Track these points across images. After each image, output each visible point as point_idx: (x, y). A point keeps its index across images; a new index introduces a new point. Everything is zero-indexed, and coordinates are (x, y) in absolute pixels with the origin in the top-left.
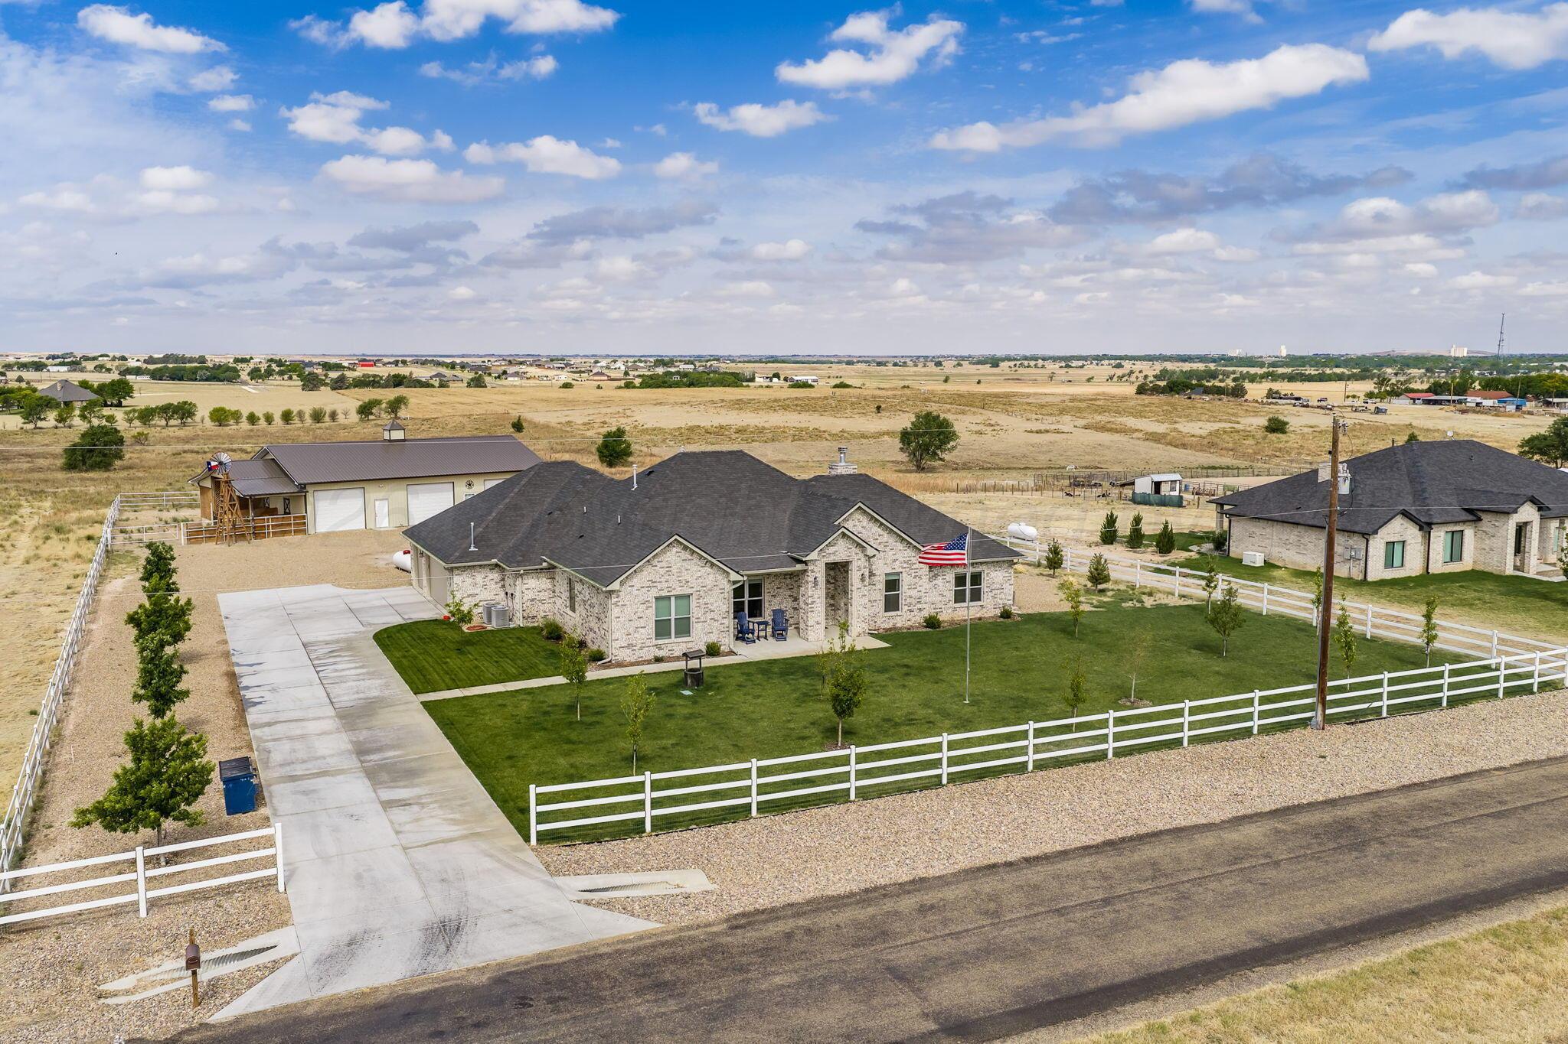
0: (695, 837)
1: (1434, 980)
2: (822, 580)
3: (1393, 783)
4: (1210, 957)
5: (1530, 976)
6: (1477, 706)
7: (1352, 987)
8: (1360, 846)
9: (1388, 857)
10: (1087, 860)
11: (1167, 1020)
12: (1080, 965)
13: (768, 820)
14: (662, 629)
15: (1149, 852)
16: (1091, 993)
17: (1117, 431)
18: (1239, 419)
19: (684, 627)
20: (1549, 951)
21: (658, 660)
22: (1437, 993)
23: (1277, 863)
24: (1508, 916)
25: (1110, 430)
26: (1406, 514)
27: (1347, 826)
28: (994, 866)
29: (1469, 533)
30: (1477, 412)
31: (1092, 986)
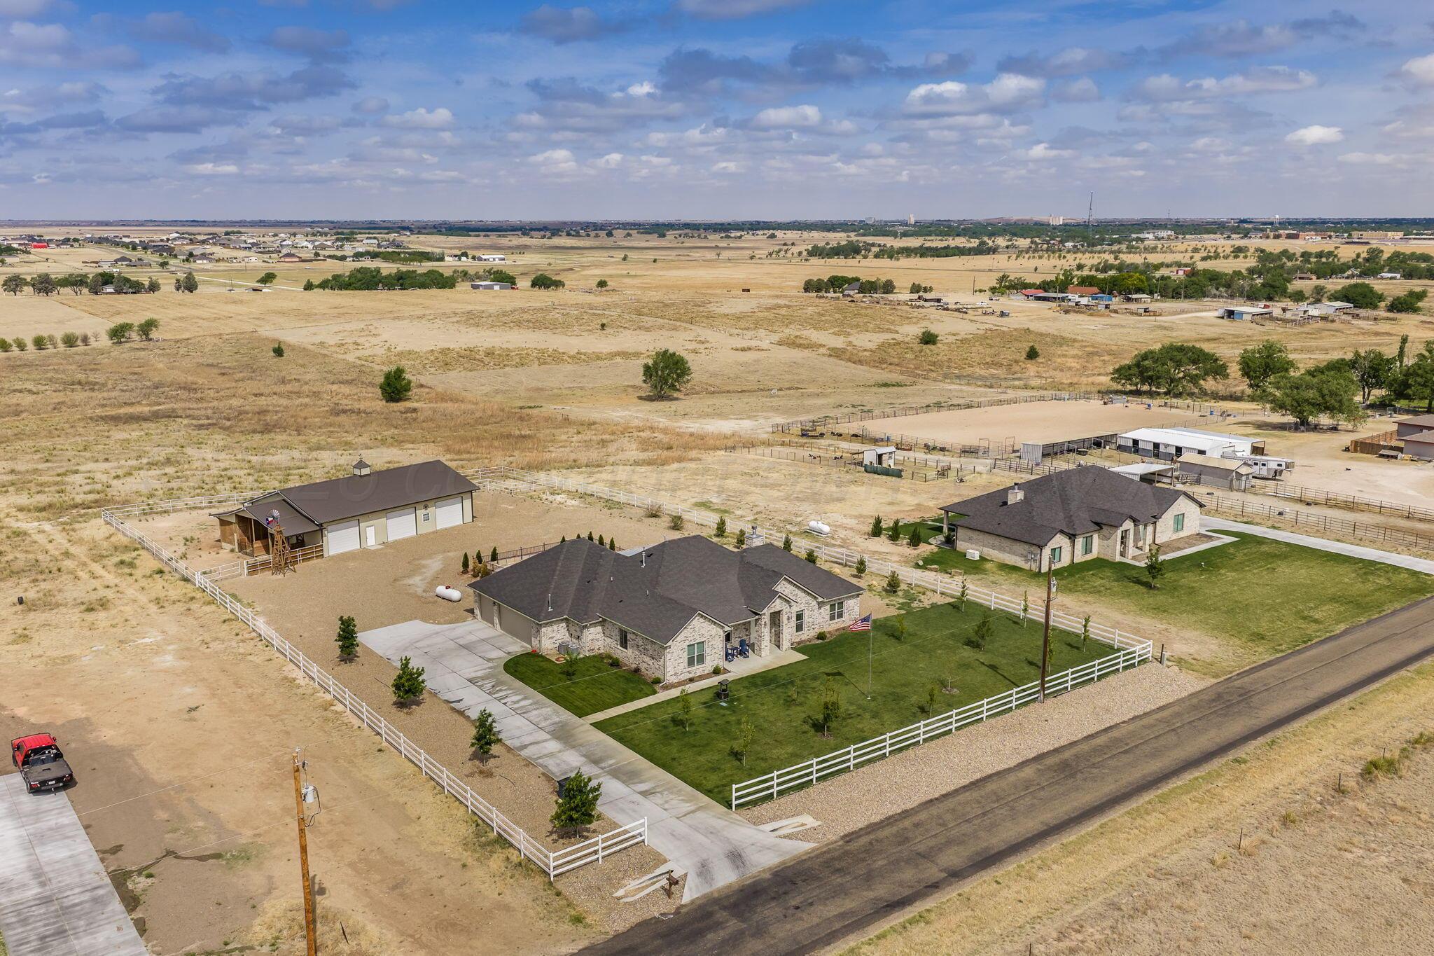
0: (795, 796)
1: (1110, 835)
2: (768, 623)
3: (1080, 736)
4: (1030, 835)
5: (1142, 829)
6: (1110, 678)
7: (1082, 841)
8: (1073, 776)
9: (1085, 780)
10: (967, 794)
11: (1023, 863)
12: (985, 844)
13: (822, 785)
14: (691, 662)
15: (991, 787)
16: (993, 855)
17: (806, 347)
18: (898, 328)
19: (701, 659)
20: (1148, 818)
21: (691, 680)
22: (1111, 840)
23: (1043, 788)
24: (1133, 804)
25: (800, 346)
26: (1062, 532)
27: (1064, 766)
28: (931, 801)
29: (1095, 536)
30: (1077, 312)
31: (993, 852)
